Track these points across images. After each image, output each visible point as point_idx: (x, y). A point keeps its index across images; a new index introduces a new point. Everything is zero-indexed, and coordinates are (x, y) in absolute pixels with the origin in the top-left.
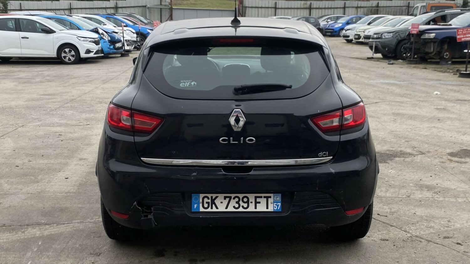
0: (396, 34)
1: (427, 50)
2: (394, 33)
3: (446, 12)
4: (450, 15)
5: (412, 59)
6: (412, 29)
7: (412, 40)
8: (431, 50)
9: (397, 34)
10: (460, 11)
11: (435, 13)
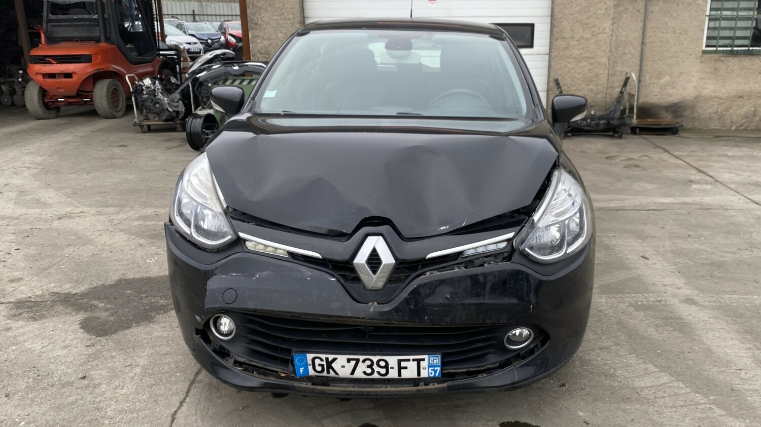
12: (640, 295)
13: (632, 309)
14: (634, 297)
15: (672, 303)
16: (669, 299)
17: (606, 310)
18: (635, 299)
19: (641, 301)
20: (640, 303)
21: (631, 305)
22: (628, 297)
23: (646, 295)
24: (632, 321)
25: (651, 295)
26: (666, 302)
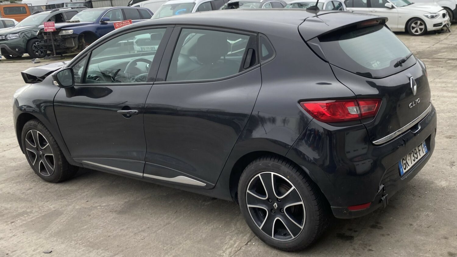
0: (21, 34)
1: (68, 45)
2: (20, 34)
3: (61, 11)
4: (65, 13)
5: (55, 56)
6: (47, 28)
7: (45, 38)
8: (73, 45)
9: (23, 34)
10: (71, 9)
11: (51, 11)
12: (29, 220)
13: (28, 210)
14: (32, 217)
15: (2, 225)
16: (6, 227)
17: (44, 203)
18: (31, 217)
19: (25, 217)
20: (25, 216)
21: (31, 212)
22: (37, 215)
23: (24, 222)
24: (23, 205)
25: (21, 224)
26: (7, 224)
